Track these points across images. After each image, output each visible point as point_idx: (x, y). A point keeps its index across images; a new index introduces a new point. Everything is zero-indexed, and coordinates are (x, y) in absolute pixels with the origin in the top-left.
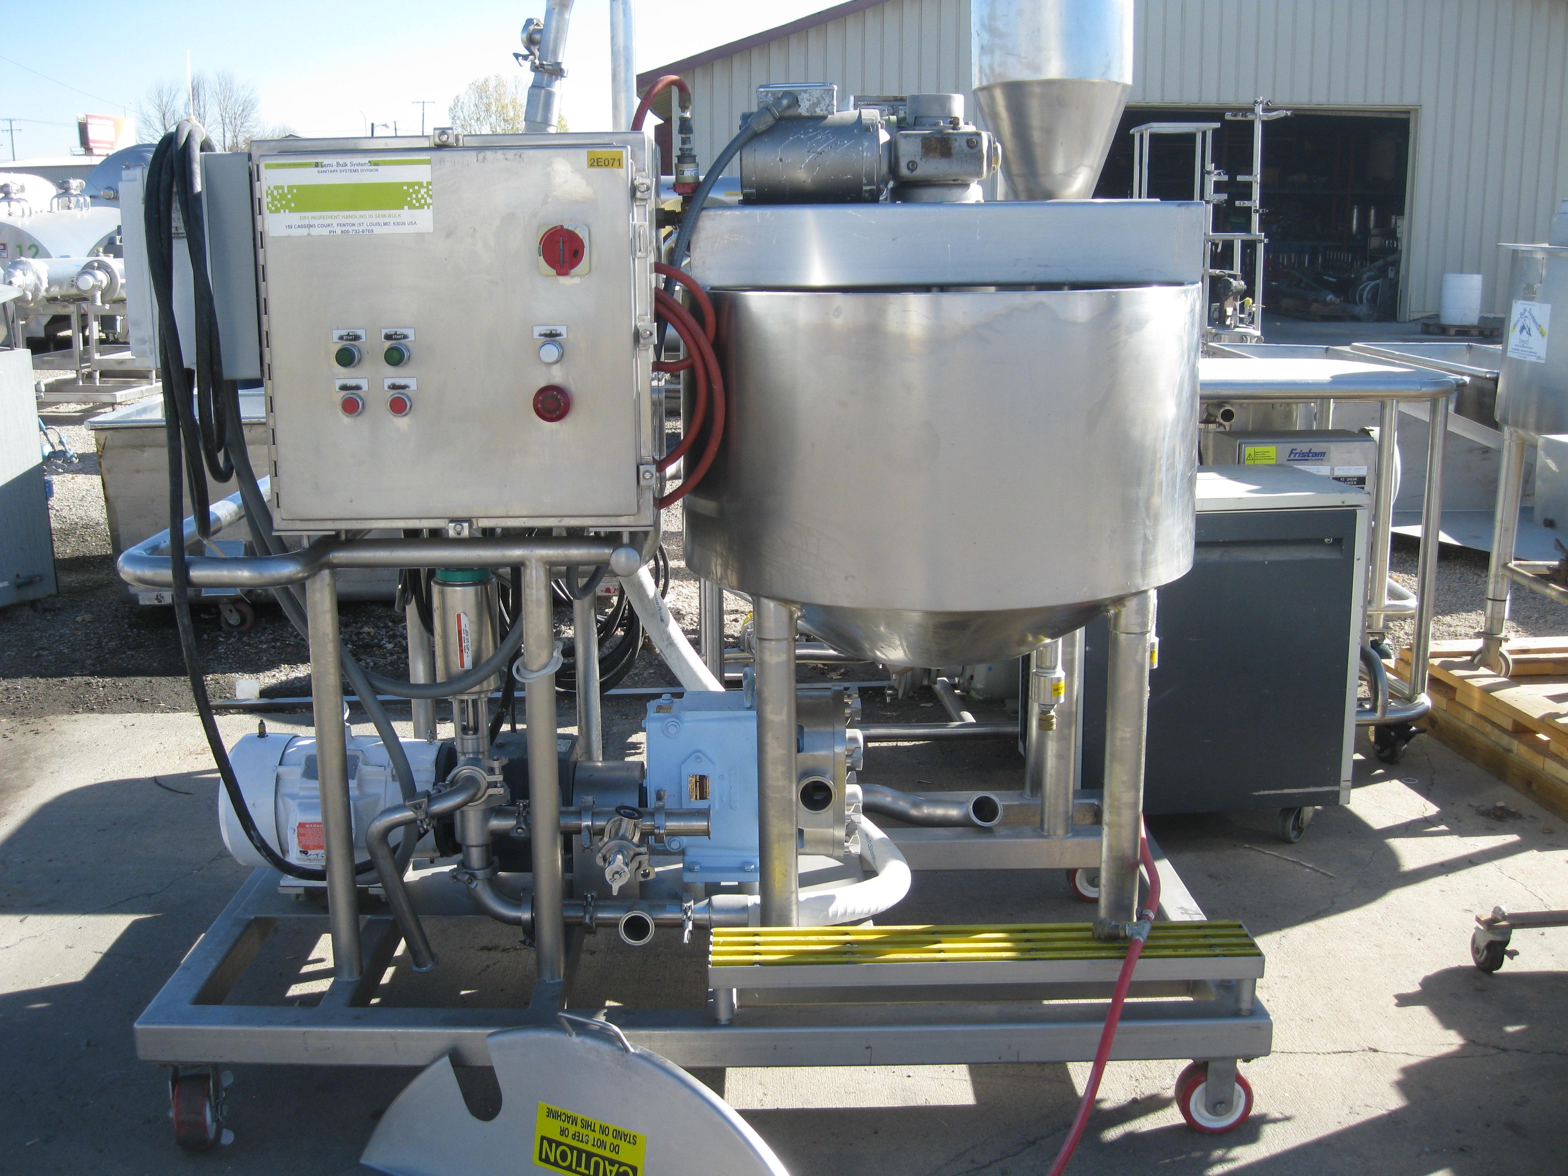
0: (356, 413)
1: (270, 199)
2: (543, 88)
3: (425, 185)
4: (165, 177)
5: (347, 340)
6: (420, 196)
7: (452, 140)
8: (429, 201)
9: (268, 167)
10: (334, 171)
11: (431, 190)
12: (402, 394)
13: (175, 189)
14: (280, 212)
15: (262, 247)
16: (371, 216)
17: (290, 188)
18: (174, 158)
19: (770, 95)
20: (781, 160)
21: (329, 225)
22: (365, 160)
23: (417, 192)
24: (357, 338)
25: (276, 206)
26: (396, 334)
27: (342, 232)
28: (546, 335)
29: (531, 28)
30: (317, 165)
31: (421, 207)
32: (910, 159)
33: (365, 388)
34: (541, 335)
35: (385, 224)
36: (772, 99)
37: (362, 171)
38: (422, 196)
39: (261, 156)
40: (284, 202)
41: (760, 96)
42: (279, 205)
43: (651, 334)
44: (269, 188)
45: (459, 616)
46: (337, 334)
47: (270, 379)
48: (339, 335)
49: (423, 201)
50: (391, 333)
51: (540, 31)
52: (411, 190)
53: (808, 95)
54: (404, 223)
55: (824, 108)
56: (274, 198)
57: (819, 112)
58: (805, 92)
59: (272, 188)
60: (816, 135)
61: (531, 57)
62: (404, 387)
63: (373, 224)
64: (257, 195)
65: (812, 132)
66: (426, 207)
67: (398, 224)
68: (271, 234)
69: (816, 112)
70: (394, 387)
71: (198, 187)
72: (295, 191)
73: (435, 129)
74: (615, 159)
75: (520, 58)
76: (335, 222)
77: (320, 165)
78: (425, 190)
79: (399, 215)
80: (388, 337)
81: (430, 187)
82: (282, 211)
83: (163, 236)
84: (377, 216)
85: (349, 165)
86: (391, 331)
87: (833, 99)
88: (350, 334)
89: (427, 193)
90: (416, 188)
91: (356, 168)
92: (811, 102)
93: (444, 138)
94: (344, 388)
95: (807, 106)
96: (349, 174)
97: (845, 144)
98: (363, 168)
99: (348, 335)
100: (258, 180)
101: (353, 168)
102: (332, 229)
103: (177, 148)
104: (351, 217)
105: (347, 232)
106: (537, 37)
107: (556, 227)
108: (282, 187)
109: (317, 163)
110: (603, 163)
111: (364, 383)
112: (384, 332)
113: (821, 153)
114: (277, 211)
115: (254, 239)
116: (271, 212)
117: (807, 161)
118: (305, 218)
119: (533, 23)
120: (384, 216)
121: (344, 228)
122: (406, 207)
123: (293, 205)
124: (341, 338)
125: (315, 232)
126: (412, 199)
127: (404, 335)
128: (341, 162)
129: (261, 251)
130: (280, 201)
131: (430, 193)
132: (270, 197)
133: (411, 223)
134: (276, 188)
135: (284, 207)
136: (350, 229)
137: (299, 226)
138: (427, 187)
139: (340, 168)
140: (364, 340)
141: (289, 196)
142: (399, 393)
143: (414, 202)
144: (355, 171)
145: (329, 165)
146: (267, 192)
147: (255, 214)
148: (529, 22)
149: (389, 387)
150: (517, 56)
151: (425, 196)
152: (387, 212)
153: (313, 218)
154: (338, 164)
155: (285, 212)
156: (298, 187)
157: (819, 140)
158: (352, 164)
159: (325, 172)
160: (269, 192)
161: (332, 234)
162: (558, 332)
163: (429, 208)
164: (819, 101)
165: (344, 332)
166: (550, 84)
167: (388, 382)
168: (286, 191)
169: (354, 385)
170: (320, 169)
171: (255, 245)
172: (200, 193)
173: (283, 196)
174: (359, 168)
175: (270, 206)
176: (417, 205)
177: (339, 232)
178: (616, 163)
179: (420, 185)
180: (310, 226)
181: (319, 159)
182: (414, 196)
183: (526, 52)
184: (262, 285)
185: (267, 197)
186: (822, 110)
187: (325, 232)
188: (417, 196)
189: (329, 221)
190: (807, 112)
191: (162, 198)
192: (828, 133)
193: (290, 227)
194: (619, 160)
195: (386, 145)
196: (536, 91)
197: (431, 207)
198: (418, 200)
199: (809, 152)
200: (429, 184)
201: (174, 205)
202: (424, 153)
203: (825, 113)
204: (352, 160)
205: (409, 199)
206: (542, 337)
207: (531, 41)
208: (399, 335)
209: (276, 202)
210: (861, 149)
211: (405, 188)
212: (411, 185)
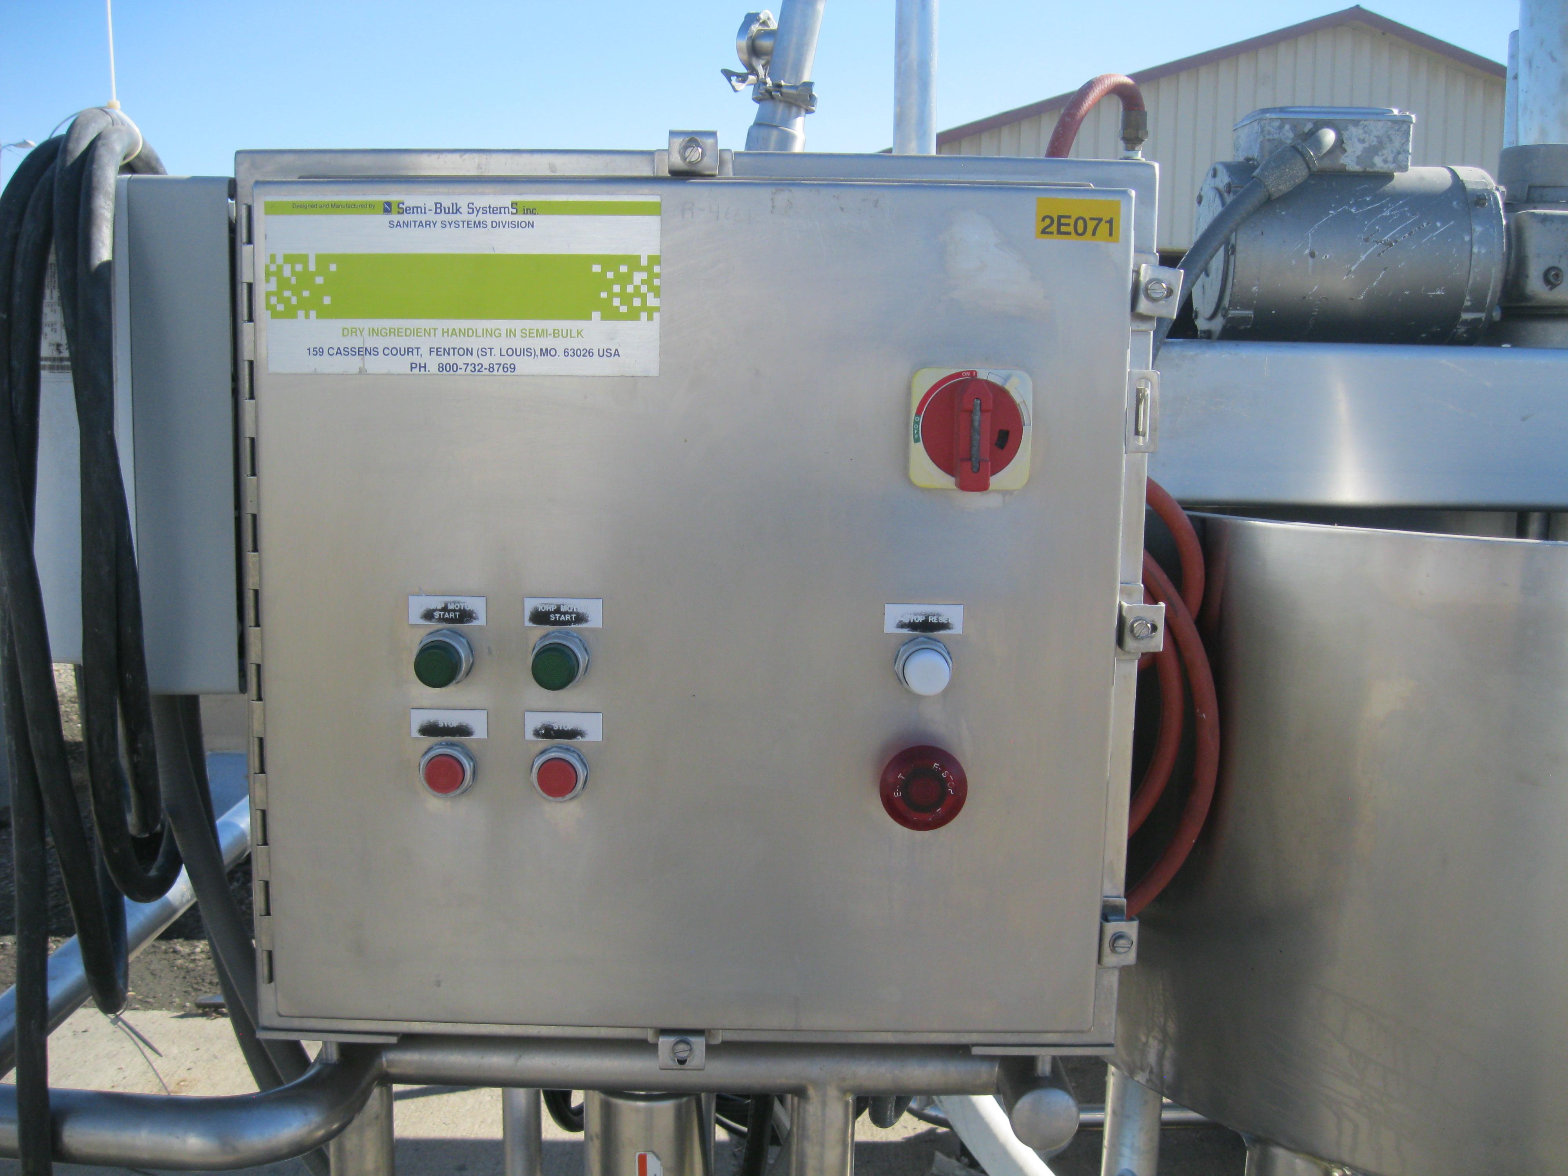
0: (458, 792)
1: (273, 286)
2: (776, 127)
3: (644, 262)
4: (30, 228)
5: (442, 620)
6: (630, 289)
7: (709, 164)
8: (652, 301)
9: (272, 209)
10: (428, 224)
11: (658, 276)
12: (568, 750)
13: (52, 258)
14: (295, 316)
15: (252, 397)
16: (511, 333)
17: (323, 260)
18: (56, 185)
19: (1287, 127)
20: (1312, 255)
21: (409, 351)
22: (505, 200)
23: (626, 279)
24: (465, 616)
25: (286, 301)
26: (558, 611)
27: (441, 367)
28: (913, 626)
29: (755, 28)
30: (388, 208)
31: (633, 315)
32: (1551, 263)
33: (480, 731)
34: (902, 625)
35: (545, 352)
36: (1291, 135)
37: (496, 225)
38: (637, 288)
39: (257, 183)
40: (306, 294)
41: (1268, 128)
42: (294, 301)
43: (1154, 628)
44: (273, 258)
45: (643, 1160)
46: (418, 606)
47: (260, 699)
48: (422, 610)
49: (637, 302)
50: (547, 608)
51: (771, 34)
52: (610, 275)
53: (1361, 131)
54: (590, 353)
55: (1390, 159)
56: (284, 283)
57: (1379, 164)
58: (1356, 123)
59: (280, 261)
60: (1380, 209)
61: (752, 78)
62: (572, 734)
63: (514, 352)
64: (246, 276)
65: (1372, 202)
66: (644, 316)
67: (576, 353)
68: (273, 368)
69: (1374, 165)
70: (548, 732)
71: (103, 252)
72: (333, 268)
73: (673, 134)
74: (1100, 220)
75: (734, 79)
76: (425, 344)
77: (394, 207)
78: (644, 276)
79: (579, 333)
80: (540, 617)
81: (657, 269)
82: (301, 314)
83: (15, 364)
84: (527, 334)
85: (464, 209)
86: (547, 604)
87: (1408, 140)
88: (450, 607)
89: (647, 282)
90: (624, 269)
91: (481, 217)
92: (1366, 145)
93: (694, 155)
94: (430, 730)
95: (1358, 153)
96: (463, 231)
97: (1437, 229)
98: (497, 218)
99: (445, 609)
100: (250, 241)
101: (473, 217)
102: (415, 359)
103: (64, 161)
104: (463, 333)
105: (453, 367)
106: (766, 43)
107: (959, 375)
108: (303, 259)
109: (389, 204)
110: (1071, 229)
111: (478, 723)
112: (530, 605)
113: (1391, 245)
114: (290, 313)
115: (235, 378)
116: (276, 315)
117: (1363, 258)
118: (353, 331)
119: (758, 20)
120: (543, 333)
121: (445, 359)
122: (596, 315)
123: (327, 300)
124: (428, 615)
125: (376, 365)
126: (611, 295)
127: (578, 614)
128: (447, 202)
129: (248, 405)
130: (297, 292)
131: (656, 282)
132: (273, 280)
133: (607, 353)
134: (290, 259)
135: (306, 305)
136: (460, 361)
137: (339, 352)
138: (649, 269)
139: (443, 217)
140: (481, 621)
141: (319, 280)
142: (560, 748)
143: (616, 302)
144: (478, 225)
145: (416, 209)
146: (267, 267)
147: (240, 321)
148: (751, 18)
149: (537, 733)
150: (728, 74)
151: (644, 289)
152: (550, 325)
153: (373, 332)
154: (439, 208)
155: (307, 317)
156: (340, 259)
157: (1385, 218)
158: (472, 209)
159: (407, 225)
160: (273, 268)
161: (416, 371)
162: (943, 620)
163: (650, 318)
164: (1380, 142)
165: (436, 603)
166: (787, 121)
167: (535, 721)
168: (312, 268)
169: (454, 724)
170: (395, 218)
171: (235, 392)
172: (108, 265)
173: (305, 279)
174: (489, 218)
175: (274, 300)
176: (624, 309)
177: (433, 368)
178: (1104, 227)
179: (633, 262)
180: (369, 351)
181: (394, 195)
182: (617, 289)
183: (743, 70)
184: (249, 481)
185: (268, 281)
186: (1385, 161)
187: (401, 365)
188: (623, 289)
189: (412, 342)
190: (1358, 163)
191: (19, 275)
192: (1401, 206)
193: (319, 352)
194: (1110, 222)
195: (552, 167)
196: (763, 132)
197: (656, 315)
198: (626, 299)
199: (1366, 240)
200: (654, 260)
201: (47, 292)
202: (646, 188)
203: (1392, 166)
204: (471, 199)
205: (604, 295)
206: (905, 631)
207: (754, 51)
208: (565, 613)
209: (287, 294)
210: (1467, 238)
211: (597, 269)
212: (610, 262)
